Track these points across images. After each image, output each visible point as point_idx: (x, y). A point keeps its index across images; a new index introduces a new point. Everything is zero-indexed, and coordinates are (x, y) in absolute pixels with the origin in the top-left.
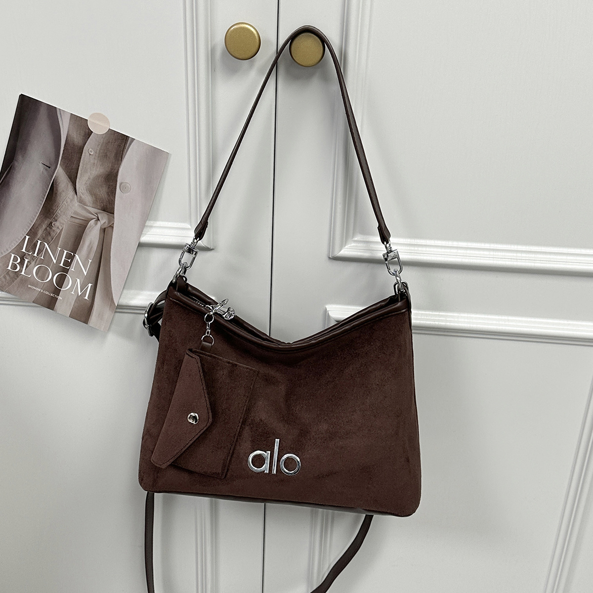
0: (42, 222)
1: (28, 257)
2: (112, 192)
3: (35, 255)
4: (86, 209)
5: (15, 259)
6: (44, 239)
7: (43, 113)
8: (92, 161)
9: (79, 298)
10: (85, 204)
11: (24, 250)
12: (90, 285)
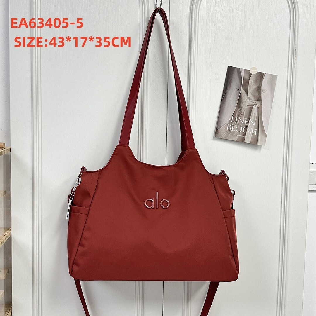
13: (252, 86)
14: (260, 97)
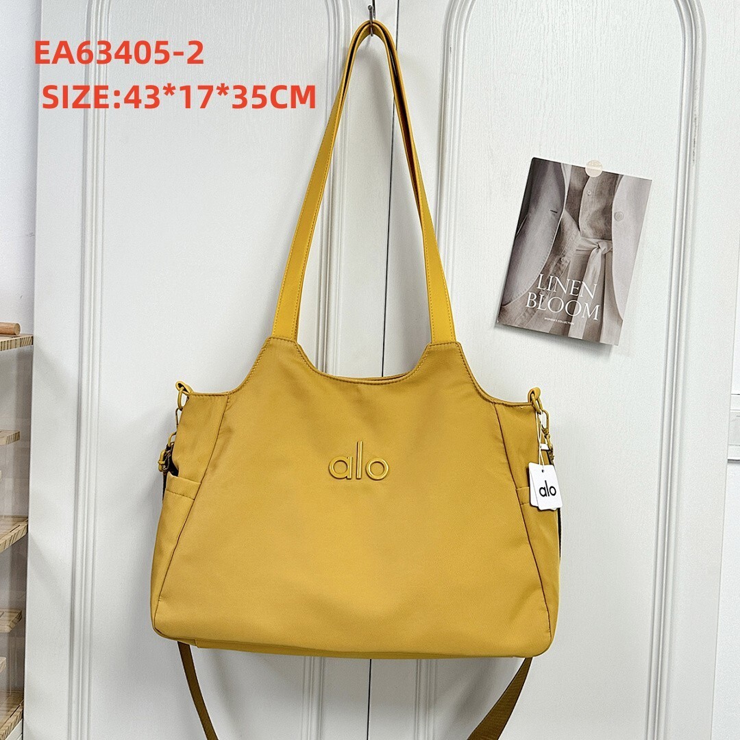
0: (553, 259)
1: (544, 293)
2: (609, 222)
3: (549, 289)
4: (588, 241)
5: (532, 297)
6: (555, 274)
7: (550, 169)
8: (590, 200)
9: (589, 320)
10: (587, 237)
11: (539, 287)
12: (597, 306)
13: (589, 205)
14: (610, 231)
